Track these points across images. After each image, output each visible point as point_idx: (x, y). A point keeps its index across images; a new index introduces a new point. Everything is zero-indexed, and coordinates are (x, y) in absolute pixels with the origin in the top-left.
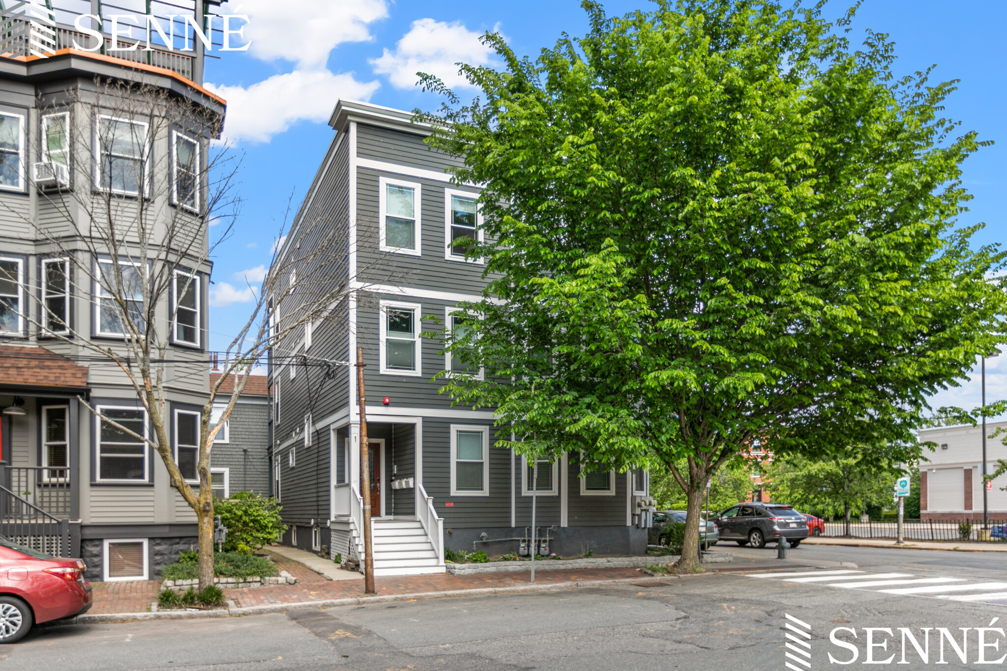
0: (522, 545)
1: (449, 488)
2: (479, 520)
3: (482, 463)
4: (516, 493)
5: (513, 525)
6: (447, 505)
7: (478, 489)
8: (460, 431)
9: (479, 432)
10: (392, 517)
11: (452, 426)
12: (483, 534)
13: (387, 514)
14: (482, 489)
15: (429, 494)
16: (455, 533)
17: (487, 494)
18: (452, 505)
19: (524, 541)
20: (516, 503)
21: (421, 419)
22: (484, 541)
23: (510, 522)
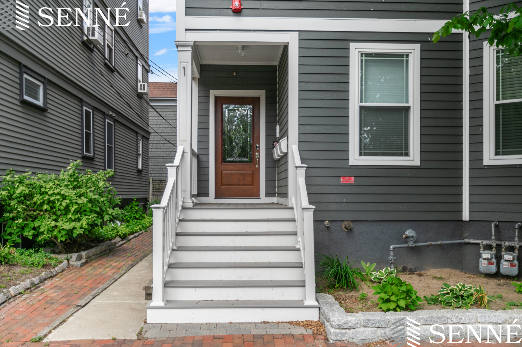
0: (486, 255)
1: (347, 151)
2: (401, 207)
3: (407, 109)
4: (471, 160)
5: (466, 216)
6: (342, 180)
7: (401, 155)
8: (367, 55)
9: (401, 55)
10: (274, 200)
11: (352, 45)
12: (409, 233)
13: (268, 194)
14: (407, 154)
15: (303, 160)
16: (357, 228)
17: (417, 163)
18: (352, 180)
19: (489, 247)
20: (471, 178)
21: (296, 36)
22: (411, 244)
23: (460, 211)
